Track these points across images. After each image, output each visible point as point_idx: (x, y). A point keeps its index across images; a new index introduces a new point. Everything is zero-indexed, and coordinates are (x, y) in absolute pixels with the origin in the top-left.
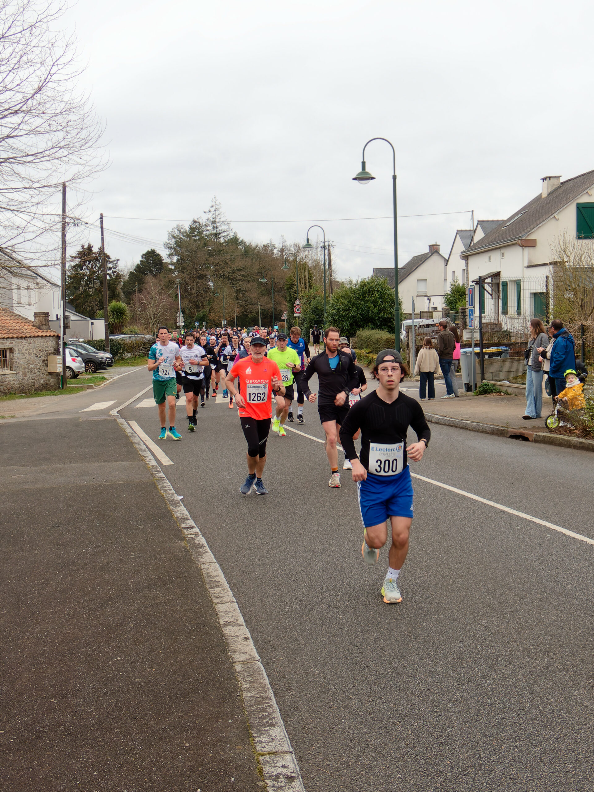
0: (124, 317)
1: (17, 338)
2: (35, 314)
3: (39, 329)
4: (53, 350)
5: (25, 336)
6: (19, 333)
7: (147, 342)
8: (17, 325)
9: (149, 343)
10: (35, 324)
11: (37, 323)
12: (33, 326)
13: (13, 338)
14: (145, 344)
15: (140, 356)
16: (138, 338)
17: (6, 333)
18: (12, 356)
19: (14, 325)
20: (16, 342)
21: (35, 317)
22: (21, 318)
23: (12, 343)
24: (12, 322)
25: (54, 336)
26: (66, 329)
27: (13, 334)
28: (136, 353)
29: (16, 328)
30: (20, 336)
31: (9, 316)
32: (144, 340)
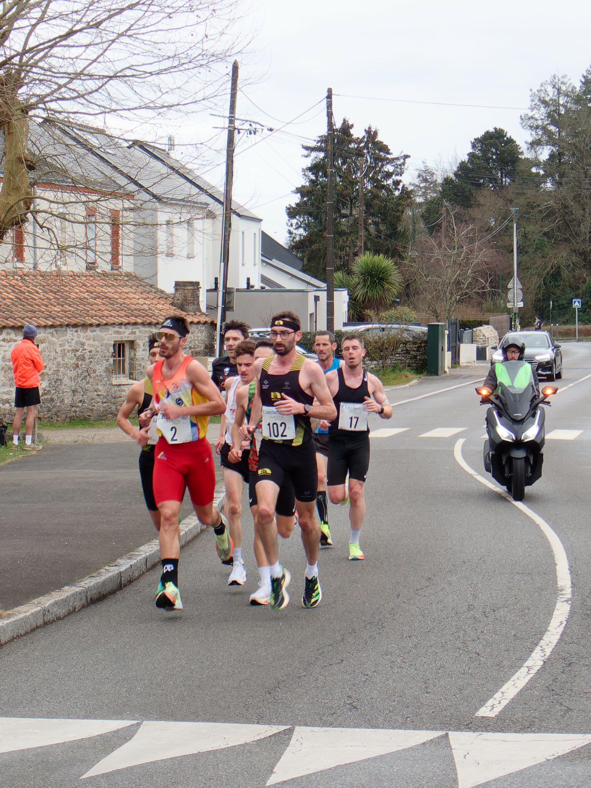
0: (387, 286)
1: (143, 324)
2: (178, 285)
3: (182, 310)
4: (203, 347)
5: (156, 321)
6: (147, 315)
7: (411, 339)
8: (147, 302)
9: (415, 343)
10: (176, 302)
11: (178, 300)
12: (172, 304)
13: (135, 324)
14: (405, 343)
15: (394, 368)
16: (393, 332)
17: (126, 316)
18: (132, 354)
19: (141, 301)
20: (140, 332)
21: (176, 290)
22: (154, 290)
23: (134, 333)
24: (137, 297)
25: (206, 323)
26: (227, 313)
27: (136, 317)
28: (389, 361)
29: (143, 307)
30: (148, 321)
31: (134, 285)
32: (405, 335)
